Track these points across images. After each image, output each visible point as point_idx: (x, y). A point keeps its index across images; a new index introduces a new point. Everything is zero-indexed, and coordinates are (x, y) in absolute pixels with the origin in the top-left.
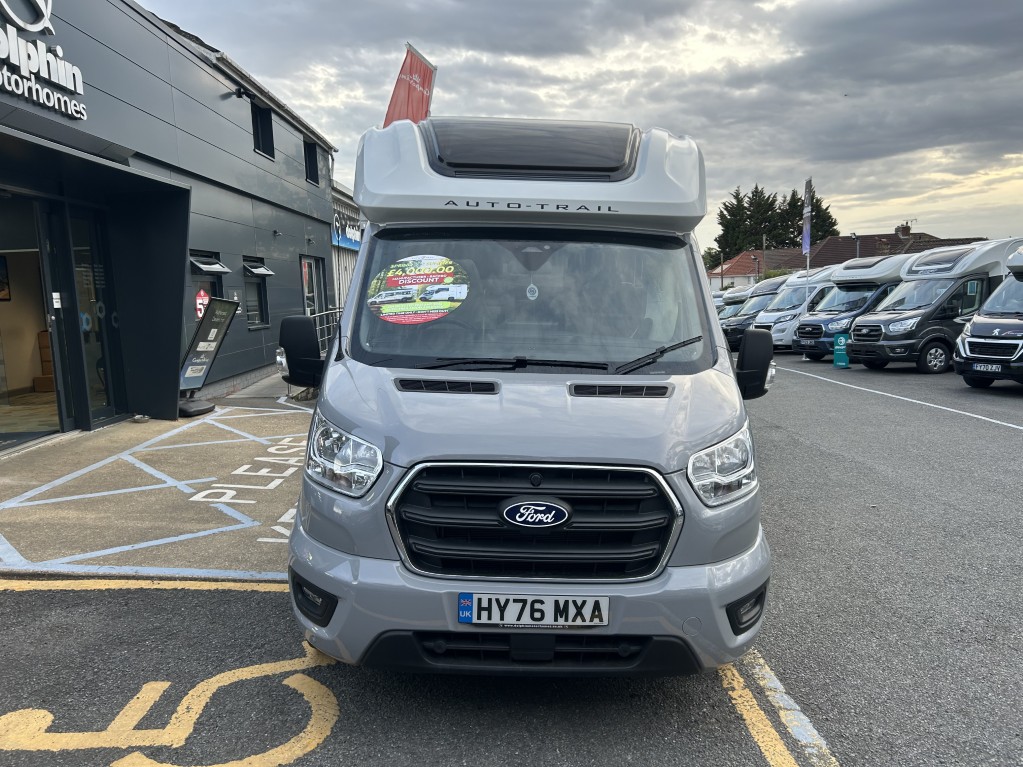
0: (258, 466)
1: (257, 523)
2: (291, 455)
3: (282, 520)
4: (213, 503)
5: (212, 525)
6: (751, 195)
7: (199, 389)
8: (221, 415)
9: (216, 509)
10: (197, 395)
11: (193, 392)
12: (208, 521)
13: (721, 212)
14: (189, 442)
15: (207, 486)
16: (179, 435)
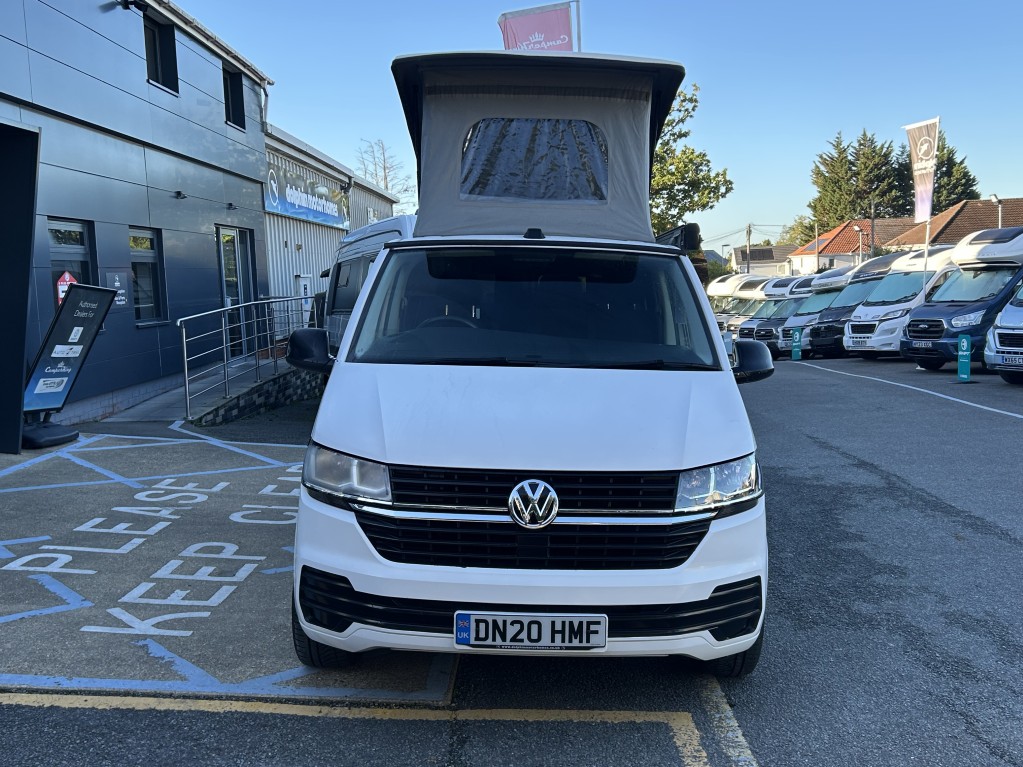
0: (114, 519)
1: (88, 604)
2: (164, 504)
3: (125, 599)
4: (34, 573)
5: (21, 606)
6: (856, 145)
7: (58, 410)
8: (87, 446)
9: (35, 583)
10: (54, 419)
11: (48, 412)
12: (19, 601)
13: (817, 167)
14: (27, 485)
15: (34, 548)
16: (16, 474)
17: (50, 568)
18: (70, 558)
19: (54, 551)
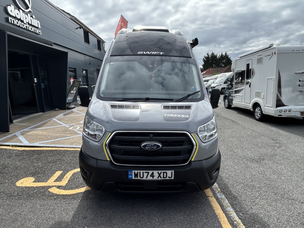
6: (211, 54)
7: (72, 102)
8: (78, 109)
9: (75, 131)
13: (204, 58)
15: (73, 126)
17: (77, 129)
18: (80, 127)
19: (77, 126)
